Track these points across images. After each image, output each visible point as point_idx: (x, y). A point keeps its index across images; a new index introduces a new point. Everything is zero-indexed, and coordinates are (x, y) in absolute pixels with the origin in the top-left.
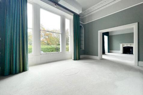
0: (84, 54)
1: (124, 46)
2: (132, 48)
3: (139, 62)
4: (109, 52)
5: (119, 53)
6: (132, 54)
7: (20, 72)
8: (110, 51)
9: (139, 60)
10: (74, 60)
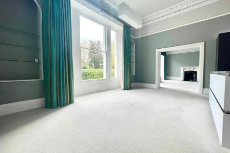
0: (136, 81)
1: (186, 70)
2: (196, 73)
3: (205, 89)
4: (165, 79)
5: (178, 80)
6: (196, 81)
7: (67, 104)
8: (167, 77)
9: (204, 87)
10: (124, 89)
